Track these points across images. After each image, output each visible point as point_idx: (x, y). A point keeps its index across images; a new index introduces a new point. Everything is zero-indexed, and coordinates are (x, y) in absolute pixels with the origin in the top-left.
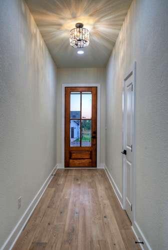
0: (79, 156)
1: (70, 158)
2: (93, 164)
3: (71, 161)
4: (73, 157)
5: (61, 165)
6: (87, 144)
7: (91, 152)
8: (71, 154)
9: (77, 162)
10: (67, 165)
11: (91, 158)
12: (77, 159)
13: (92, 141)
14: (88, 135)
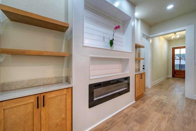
0: (179, 74)
1: (175, 74)
3: (175, 75)
4: (176, 74)
5: (170, 76)
10: (173, 76)
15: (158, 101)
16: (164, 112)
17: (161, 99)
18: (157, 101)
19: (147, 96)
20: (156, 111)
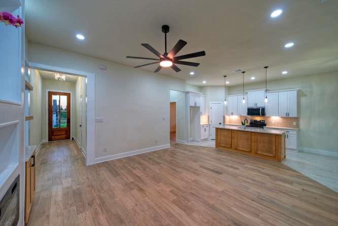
0: (59, 133)
1: (53, 135)
2: (68, 137)
3: (53, 137)
4: (54, 134)
5: (46, 140)
6: (64, 125)
7: (67, 130)
8: (53, 133)
9: (56, 137)
10: (50, 139)
11: (67, 134)
12: (56, 135)
13: (67, 124)
14: (65, 123)
15: (68, 194)
16: (89, 204)
17: (68, 187)
18: (66, 194)
19: (41, 198)
20: (79, 212)
